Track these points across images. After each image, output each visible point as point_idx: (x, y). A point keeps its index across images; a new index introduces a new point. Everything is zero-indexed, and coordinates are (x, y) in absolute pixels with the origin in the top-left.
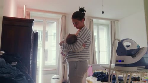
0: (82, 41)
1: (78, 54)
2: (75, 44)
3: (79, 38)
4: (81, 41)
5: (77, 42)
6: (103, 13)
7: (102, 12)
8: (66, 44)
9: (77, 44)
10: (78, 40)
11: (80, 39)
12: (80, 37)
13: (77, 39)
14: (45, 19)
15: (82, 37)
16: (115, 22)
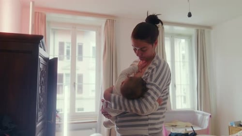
0: (158, 92)
1: (147, 120)
2: (144, 100)
3: (152, 85)
4: (155, 93)
5: (149, 94)
6: (190, 15)
7: (187, 14)
8: (121, 97)
9: (147, 100)
10: (149, 91)
11: (154, 88)
12: (152, 82)
13: (147, 89)
14: (74, 26)
15: (157, 84)
16: (204, 30)
